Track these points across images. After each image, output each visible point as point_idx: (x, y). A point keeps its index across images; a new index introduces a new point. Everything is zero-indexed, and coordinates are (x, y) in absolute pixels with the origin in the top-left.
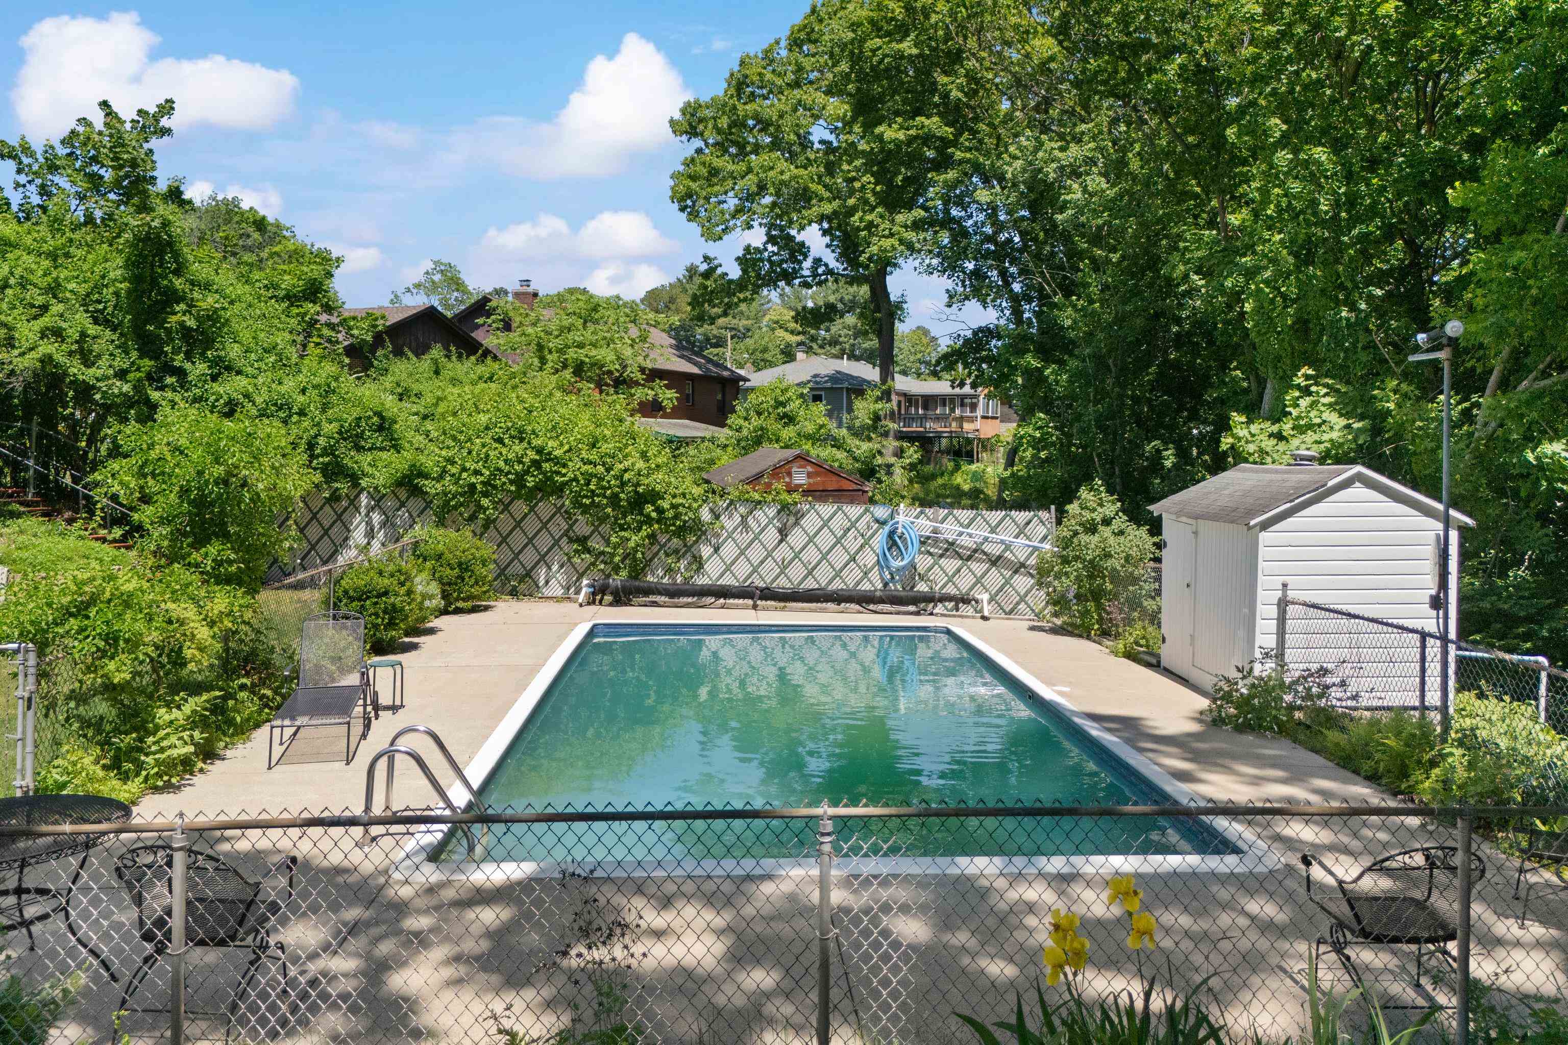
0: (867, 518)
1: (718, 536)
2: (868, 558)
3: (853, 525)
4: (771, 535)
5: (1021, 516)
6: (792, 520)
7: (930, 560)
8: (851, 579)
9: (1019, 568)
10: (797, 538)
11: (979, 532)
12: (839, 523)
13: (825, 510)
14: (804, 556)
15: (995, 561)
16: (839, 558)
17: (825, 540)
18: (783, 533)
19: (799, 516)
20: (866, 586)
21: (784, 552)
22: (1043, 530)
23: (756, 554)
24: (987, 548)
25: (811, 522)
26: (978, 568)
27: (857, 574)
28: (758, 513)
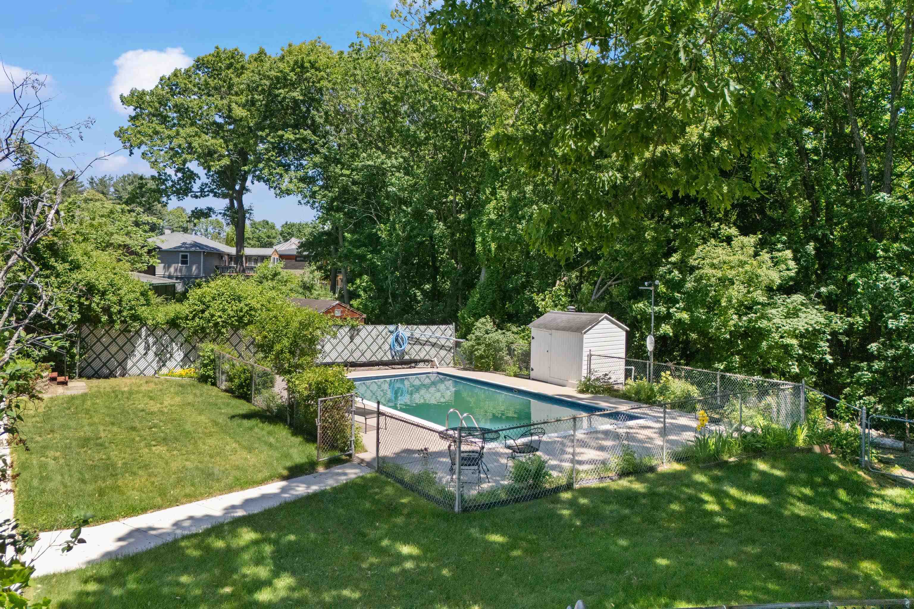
0: (386, 330)
1: (323, 341)
2: (386, 347)
3: (380, 334)
4: (347, 339)
5: (443, 327)
6: (356, 332)
7: (410, 346)
8: (379, 356)
9: (442, 347)
10: (357, 340)
11: (428, 333)
12: (374, 333)
13: (370, 327)
14: (360, 348)
15: (434, 345)
16: (375, 347)
17: (369, 340)
18: (352, 338)
19: (359, 331)
20: (385, 359)
21: (352, 346)
22: (450, 332)
23: (340, 348)
24: (431, 340)
25: (363, 333)
26: (427, 348)
27: (382, 354)
28: (341, 330)
